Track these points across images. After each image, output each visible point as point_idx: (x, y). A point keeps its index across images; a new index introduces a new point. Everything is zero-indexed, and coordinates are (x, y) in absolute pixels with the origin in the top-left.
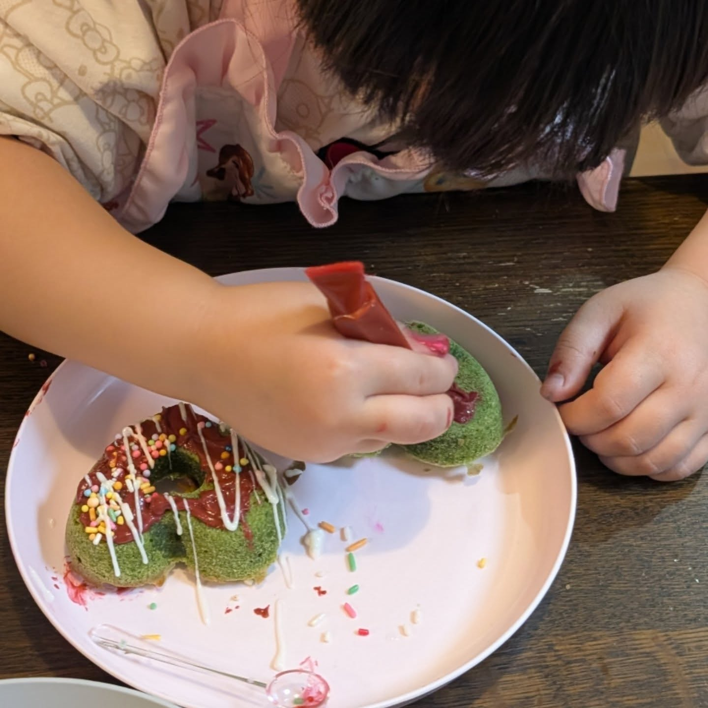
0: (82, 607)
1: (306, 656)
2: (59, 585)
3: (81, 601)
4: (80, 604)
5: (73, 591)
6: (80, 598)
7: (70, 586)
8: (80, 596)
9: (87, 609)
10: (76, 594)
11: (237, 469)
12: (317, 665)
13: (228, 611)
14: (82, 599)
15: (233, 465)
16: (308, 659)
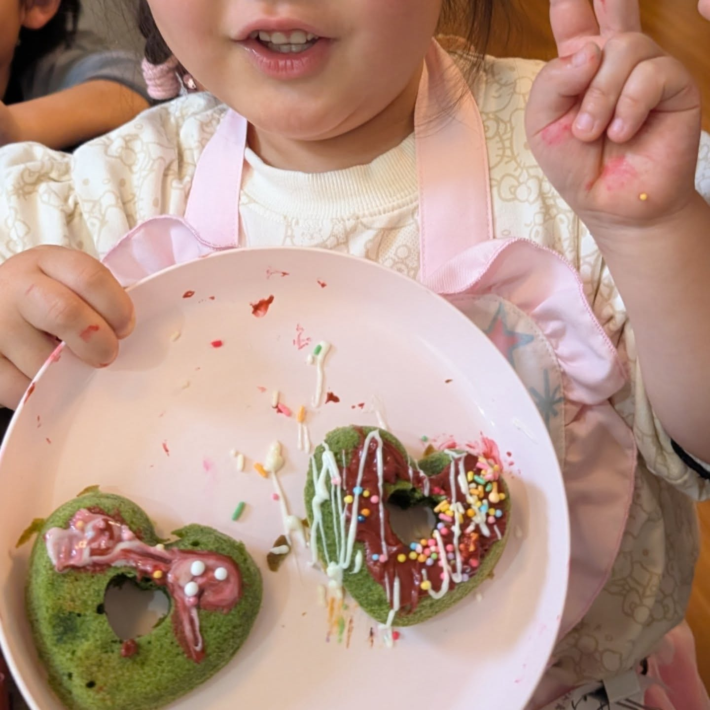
0: (485, 435)
1: (302, 350)
2: (507, 456)
3: (487, 441)
4: (487, 438)
5: (495, 453)
6: (488, 445)
7: (497, 459)
8: (487, 447)
9: (481, 433)
10: (491, 451)
11: (357, 490)
12: (294, 341)
13: (361, 405)
14: (486, 444)
15: (361, 496)
16: (301, 347)
